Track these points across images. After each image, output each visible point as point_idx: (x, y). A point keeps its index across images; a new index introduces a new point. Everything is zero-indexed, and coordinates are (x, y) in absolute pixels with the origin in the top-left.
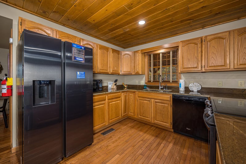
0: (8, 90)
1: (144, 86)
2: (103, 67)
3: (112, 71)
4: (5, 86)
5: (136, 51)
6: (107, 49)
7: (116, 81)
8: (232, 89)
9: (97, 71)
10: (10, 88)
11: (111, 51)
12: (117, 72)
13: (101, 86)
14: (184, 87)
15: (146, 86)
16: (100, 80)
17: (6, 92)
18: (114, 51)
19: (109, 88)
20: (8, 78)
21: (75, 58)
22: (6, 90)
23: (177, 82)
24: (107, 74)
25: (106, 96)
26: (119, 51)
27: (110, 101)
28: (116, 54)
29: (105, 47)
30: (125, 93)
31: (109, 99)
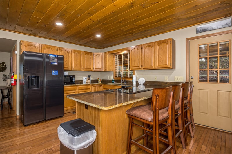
0: (14, 82)
1: (112, 80)
2: (76, 66)
3: (85, 69)
4: (13, 80)
5: (105, 52)
6: (79, 52)
7: (89, 76)
8: (161, 82)
9: (71, 69)
10: (15, 80)
11: (84, 53)
12: (90, 70)
13: (73, 80)
14: (136, 81)
15: (113, 80)
16: (73, 76)
17: (13, 83)
18: (86, 53)
19: (83, 82)
20: (14, 75)
21: (51, 63)
22: (13, 81)
23: (131, 77)
24: (81, 71)
25: (76, 87)
26: (92, 53)
27: (80, 91)
28: (89, 56)
29: (78, 51)
30: (94, 86)
31: (79, 90)
